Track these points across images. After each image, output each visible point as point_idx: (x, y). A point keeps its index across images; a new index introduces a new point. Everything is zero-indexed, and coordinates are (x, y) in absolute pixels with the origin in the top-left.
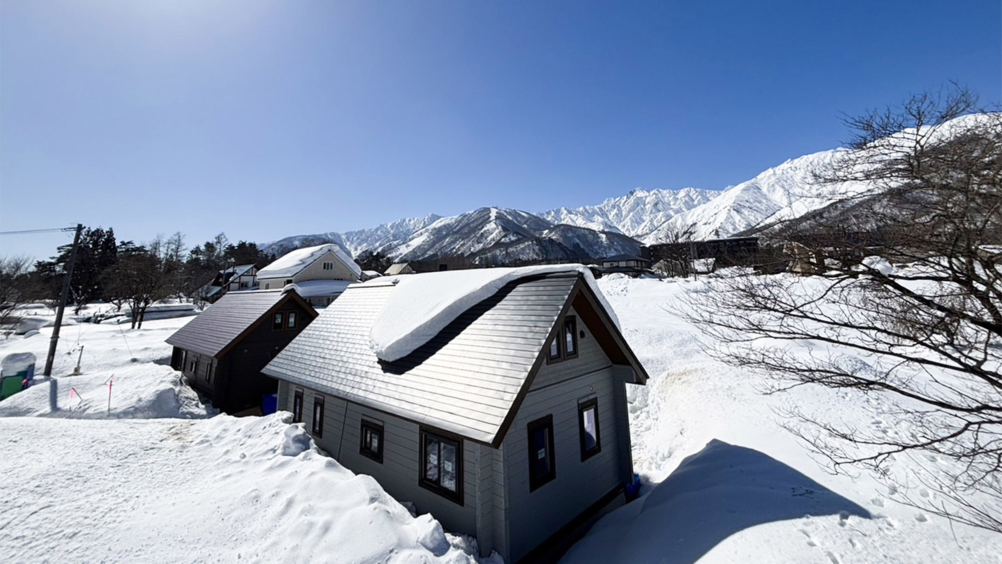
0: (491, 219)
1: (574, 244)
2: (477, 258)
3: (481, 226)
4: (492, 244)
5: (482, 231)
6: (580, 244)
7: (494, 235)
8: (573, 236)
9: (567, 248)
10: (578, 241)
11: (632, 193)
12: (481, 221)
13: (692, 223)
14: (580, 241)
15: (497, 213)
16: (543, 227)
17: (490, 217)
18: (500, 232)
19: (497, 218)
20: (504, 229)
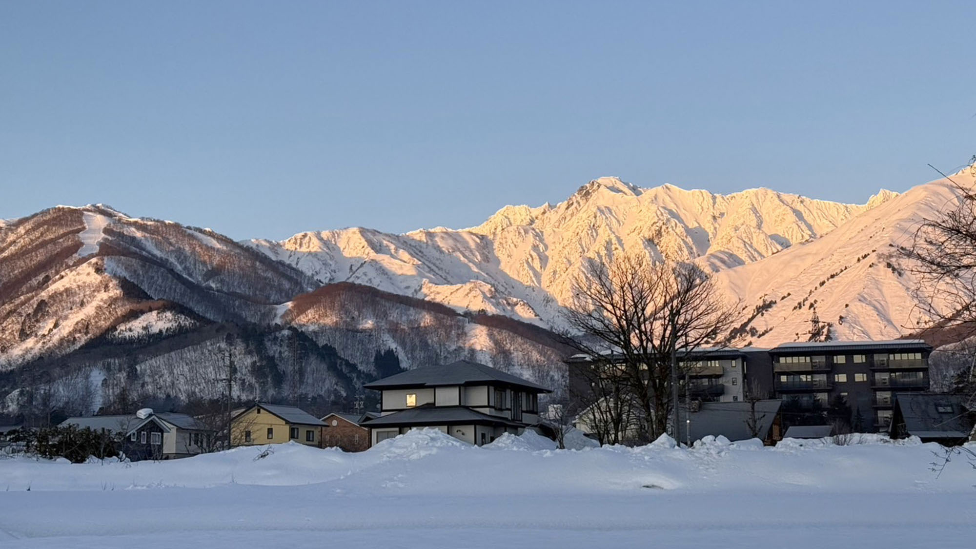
0: (83, 252)
1: (378, 352)
2: (16, 392)
3: (41, 278)
4: (78, 346)
5: (44, 295)
6: (401, 355)
7: (89, 310)
8: (378, 329)
9: (353, 367)
10: (393, 346)
11: (586, 194)
12: (40, 256)
13: (761, 303)
14: (403, 344)
15: (107, 231)
16: (280, 290)
17: (78, 245)
18: (113, 301)
19: (106, 250)
20: (130, 290)
